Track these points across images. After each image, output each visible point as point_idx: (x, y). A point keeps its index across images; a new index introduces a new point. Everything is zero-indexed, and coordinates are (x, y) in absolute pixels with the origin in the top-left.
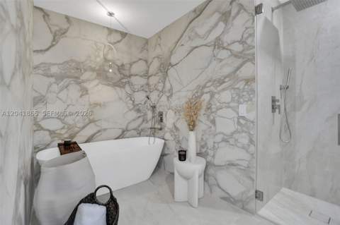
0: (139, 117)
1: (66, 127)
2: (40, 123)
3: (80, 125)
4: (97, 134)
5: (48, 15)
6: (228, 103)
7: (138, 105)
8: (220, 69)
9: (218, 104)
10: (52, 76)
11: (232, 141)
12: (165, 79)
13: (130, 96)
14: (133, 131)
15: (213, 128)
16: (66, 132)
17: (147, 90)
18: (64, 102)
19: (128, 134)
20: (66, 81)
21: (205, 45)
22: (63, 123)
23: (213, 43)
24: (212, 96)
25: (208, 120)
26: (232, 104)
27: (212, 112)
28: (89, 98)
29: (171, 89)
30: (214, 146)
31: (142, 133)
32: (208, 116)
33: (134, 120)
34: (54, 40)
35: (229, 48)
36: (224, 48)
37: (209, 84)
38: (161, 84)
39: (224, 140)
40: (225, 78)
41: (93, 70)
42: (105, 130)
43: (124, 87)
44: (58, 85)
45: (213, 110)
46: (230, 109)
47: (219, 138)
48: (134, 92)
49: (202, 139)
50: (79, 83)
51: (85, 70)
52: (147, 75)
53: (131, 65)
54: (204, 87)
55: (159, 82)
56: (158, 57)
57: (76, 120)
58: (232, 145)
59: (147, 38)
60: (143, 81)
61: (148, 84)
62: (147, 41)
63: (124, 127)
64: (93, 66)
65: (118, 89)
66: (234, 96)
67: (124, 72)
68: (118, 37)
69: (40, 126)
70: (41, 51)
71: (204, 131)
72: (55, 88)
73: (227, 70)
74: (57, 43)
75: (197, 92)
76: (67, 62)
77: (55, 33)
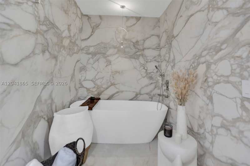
0: (151, 84)
1: (96, 86)
2: (82, 83)
3: (105, 86)
4: (116, 95)
5: (90, 18)
6: (228, 77)
7: (150, 73)
8: (216, 34)
9: (215, 77)
10: (90, 54)
11: (234, 131)
12: (170, 49)
13: (143, 66)
14: (145, 95)
15: (210, 106)
16: (96, 91)
17: (159, 60)
18: (96, 70)
19: (141, 97)
20: (98, 56)
21: (200, 11)
22: (95, 84)
23: (207, 6)
24: (208, 67)
25: (204, 95)
26: (232, 79)
27: (209, 87)
28: (111, 67)
29: (174, 59)
30: (212, 130)
31: (154, 98)
32: (205, 91)
33: (147, 86)
34: (92, 32)
35: (225, 6)
36: (219, 9)
37: (205, 53)
38: (168, 55)
39: (223, 126)
40: (222, 44)
41: (115, 47)
42: (122, 92)
43: (138, 59)
44: (93, 59)
45: (210, 84)
46: (230, 85)
47: (217, 121)
48: (147, 62)
49: (199, 117)
50: (105, 57)
51: (110, 48)
52: (158, 48)
53: (144, 40)
54: (201, 56)
55: (166, 54)
56: (165, 31)
57: (102, 83)
58: (235, 137)
59: (159, 17)
60: (155, 53)
61: (159, 55)
62: (158, 20)
63: (138, 91)
64: (115, 45)
65: (133, 60)
66: (235, 67)
67: (138, 47)
68: (134, 21)
69: (82, 85)
70: (85, 39)
71: (201, 108)
72: (91, 61)
73: (224, 34)
74: (94, 33)
75: (193, 63)
76: (98, 44)
77: (93, 27)
